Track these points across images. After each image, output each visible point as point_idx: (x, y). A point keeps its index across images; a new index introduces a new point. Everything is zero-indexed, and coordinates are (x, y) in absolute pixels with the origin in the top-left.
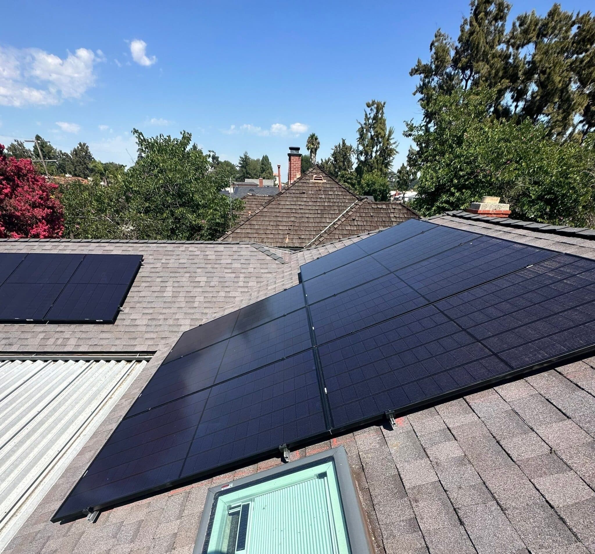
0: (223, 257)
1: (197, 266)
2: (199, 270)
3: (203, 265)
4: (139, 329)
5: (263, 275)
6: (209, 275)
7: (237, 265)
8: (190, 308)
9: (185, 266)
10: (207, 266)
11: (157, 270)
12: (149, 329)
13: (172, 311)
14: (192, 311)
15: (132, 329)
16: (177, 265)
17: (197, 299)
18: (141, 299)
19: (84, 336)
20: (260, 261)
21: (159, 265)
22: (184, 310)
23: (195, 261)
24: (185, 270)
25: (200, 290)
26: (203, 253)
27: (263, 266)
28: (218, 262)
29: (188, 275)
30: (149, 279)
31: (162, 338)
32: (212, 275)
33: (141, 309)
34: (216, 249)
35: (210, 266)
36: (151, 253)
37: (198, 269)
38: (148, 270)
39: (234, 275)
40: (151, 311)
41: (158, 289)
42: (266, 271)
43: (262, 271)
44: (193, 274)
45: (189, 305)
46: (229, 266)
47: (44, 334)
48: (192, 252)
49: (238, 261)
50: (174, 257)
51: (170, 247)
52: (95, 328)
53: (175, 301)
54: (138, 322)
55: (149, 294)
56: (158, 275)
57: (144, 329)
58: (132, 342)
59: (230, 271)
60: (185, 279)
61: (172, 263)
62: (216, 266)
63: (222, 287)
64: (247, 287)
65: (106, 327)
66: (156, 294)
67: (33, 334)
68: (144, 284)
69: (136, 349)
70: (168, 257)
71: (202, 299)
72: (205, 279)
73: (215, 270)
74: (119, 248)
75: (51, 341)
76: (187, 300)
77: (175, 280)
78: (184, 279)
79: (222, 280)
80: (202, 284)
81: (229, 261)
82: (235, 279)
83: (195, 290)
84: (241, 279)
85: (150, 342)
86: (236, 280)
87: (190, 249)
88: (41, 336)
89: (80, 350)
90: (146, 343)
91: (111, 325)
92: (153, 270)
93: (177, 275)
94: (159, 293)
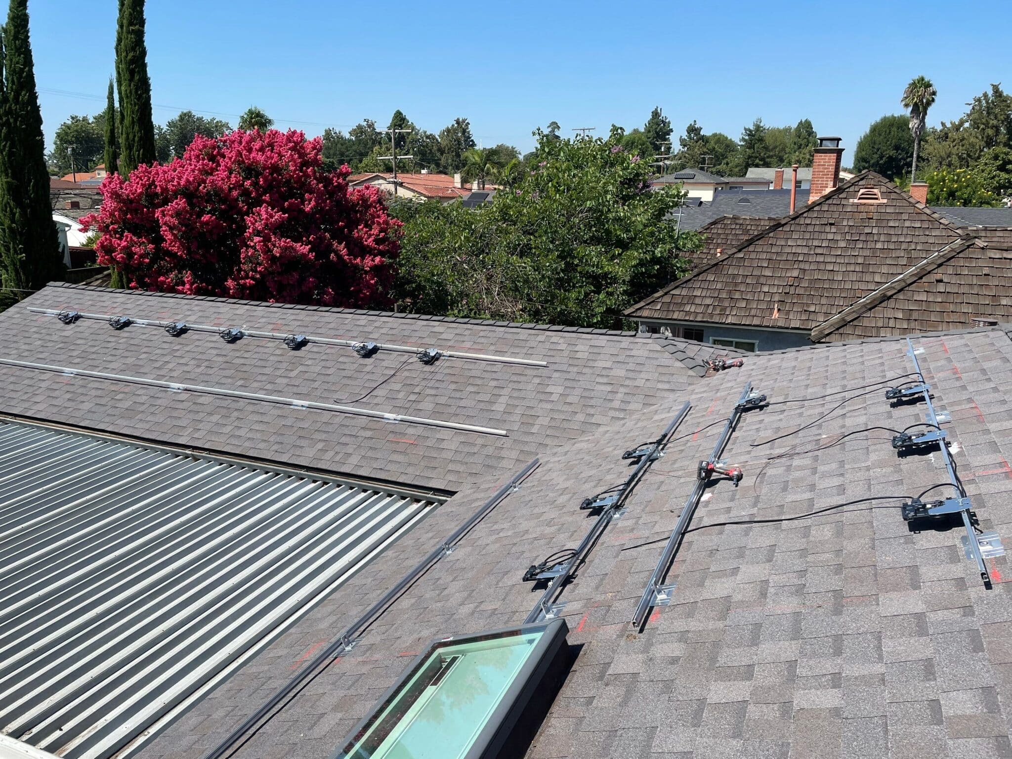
0: (601, 356)
1: (556, 367)
2: (556, 375)
3: (565, 367)
4: (444, 455)
5: (659, 394)
6: (569, 384)
7: (620, 372)
8: (525, 433)
10: (571, 369)
11: (495, 369)
12: (459, 457)
14: (526, 438)
15: (434, 454)
17: (539, 421)
19: (370, 454)
20: (660, 370)
22: (515, 436)
23: (554, 360)
25: (549, 406)
26: (570, 348)
27: (663, 378)
28: (591, 364)
29: (537, 381)
30: (479, 382)
31: (471, 474)
32: (574, 384)
34: (593, 343)
35: (575, 369)
36: (494, 341)
37: (555, 373)
38: (482, 367)
39: (609, 388)
41: (487, 397)
42: (666, 386)
43: (660, 386)
44: (547, 381)
45: (525, 428)
46: (604, 373)
47: (324, 444)
48: (554, 344)
49: (624, 366)
50: (525, 350)
51: (523, 334)
53: (506, 419)
54: (444, 445)
55: (472, 404)
56: (494, 376)
57: (449, 455)
58: (429, 473)
59: (605, 380)
62: (585, 370)
63: (584, 405)
64: (626, 410)
66: (482, 406)
67: (311, 442)
69: (430, 485)
71: (545, 421)
72: (560, 390)
73: (581, 377)
74: (451, 330)
76: (525, 419)
77: (516, 386)
78: (530, 387)
79: (586, 394)
80: (554, 397)
81: (608, 364)
82: (609, 394)
83: (541, 405)
84: (620, 396)
85: (453, 477)
86: (610, 397)
87: (554, 339)
89: (359, 473)
90: (446, 478)
93: (522, 378)
94: (487, 404)
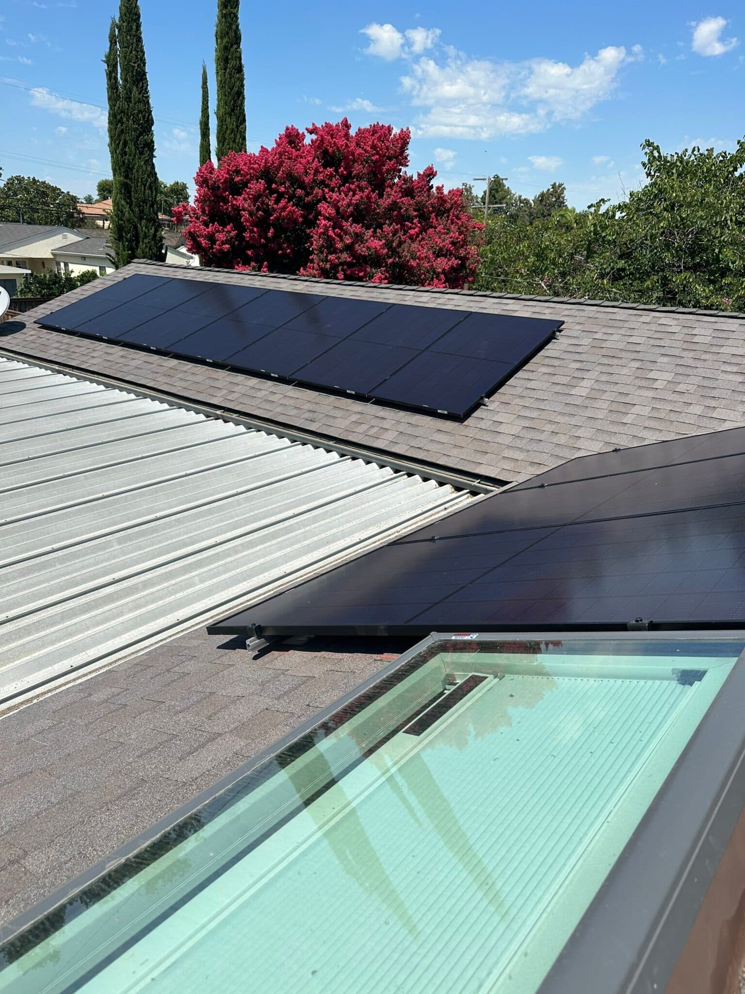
0: (730, 342)
1: (663, 351)
2: (666, 360)
3: (676, 352)
4: (500, 439)
6: (681, 370)
8: (613, 422)
9: (638, 348)
10: (685, 354)
11: (579, 350)
12: (518, 443)
13: (573, 421)
14: (615, 429)
15: (487, 437)
16: (621, 345)
17: (636, 410)
18: (525, 393)
19: (410, 430)
21: (586, 341)
22: (598, 425)
23: (662, 343)
24: (634, 356)
25: (651, 394)
26: (685, 331)
28: (714, 349)
29: (637, 364)
30: (556, 363)
31: (532, 463)
32: (689, 371)
33: (519, 408)
34: (717, 326)
35: (692, 354)
36: (582, 320)
37: (662, 358)
38: (563, 347)
40: (534, 414)
41: (565, 380)
44: (650, 366)
45: (614, 417)
46: (734, 360)
47: (360, 416)
48: (663, 327)
50: (623, 331)
51: (621, 314)
52: (432, 423)
53: (588, 405)
54: (501, 428)
55: (545, 386)
56: (577, 357)
57: (507, 440)
58: (478, 458)
59: (735, 369)
60: (627, 371)
61: (616, 340)
62: (705, 356)
63: (703, 396)
65: (449, 425)
66: (558, 388)
67: (345, 413)
68: (544, 370)
69: (478, 471)
70: (610, 331)
71: (646, 411)
72: (669, 376)
73: (699, 364)
74: (528, 308)
75: (364, 427)
76: (615, 407)
77: (605, 369)
78: (625, 371)
79: (706, 383)
80: (657, 385)
83: (639, 392)
85: (508, 465)
87: (661, 321)
88: (355, 418)
89: (394, 450)
90: (499, 465)
91: (457, 424)
92: (571, 349)
93: (615, 361)
94: (564, 387)
